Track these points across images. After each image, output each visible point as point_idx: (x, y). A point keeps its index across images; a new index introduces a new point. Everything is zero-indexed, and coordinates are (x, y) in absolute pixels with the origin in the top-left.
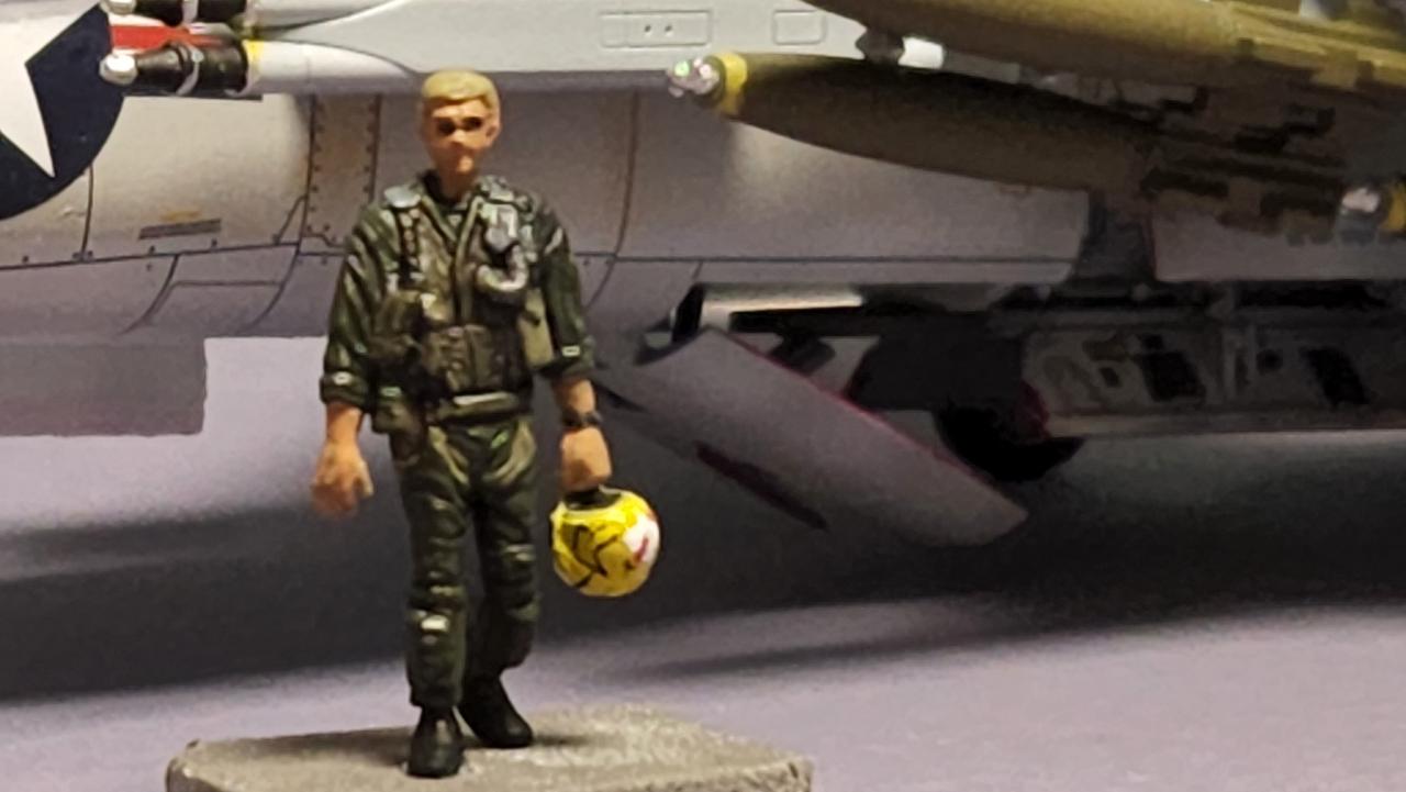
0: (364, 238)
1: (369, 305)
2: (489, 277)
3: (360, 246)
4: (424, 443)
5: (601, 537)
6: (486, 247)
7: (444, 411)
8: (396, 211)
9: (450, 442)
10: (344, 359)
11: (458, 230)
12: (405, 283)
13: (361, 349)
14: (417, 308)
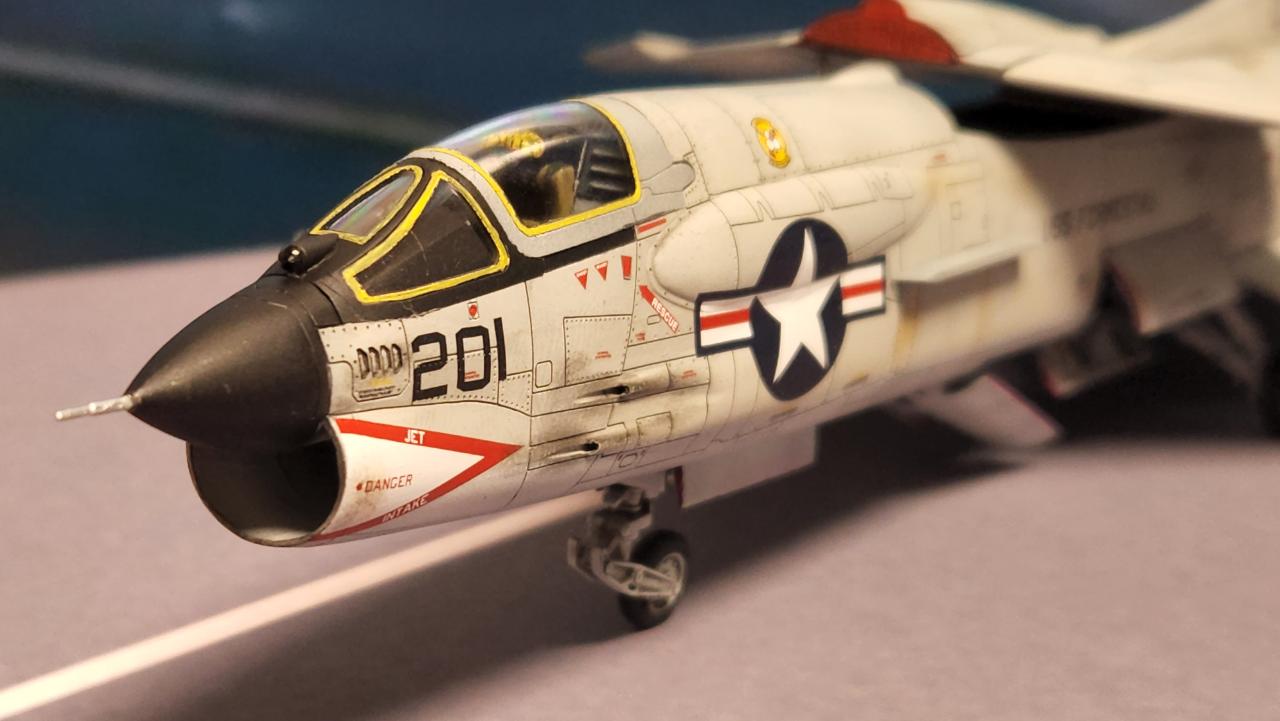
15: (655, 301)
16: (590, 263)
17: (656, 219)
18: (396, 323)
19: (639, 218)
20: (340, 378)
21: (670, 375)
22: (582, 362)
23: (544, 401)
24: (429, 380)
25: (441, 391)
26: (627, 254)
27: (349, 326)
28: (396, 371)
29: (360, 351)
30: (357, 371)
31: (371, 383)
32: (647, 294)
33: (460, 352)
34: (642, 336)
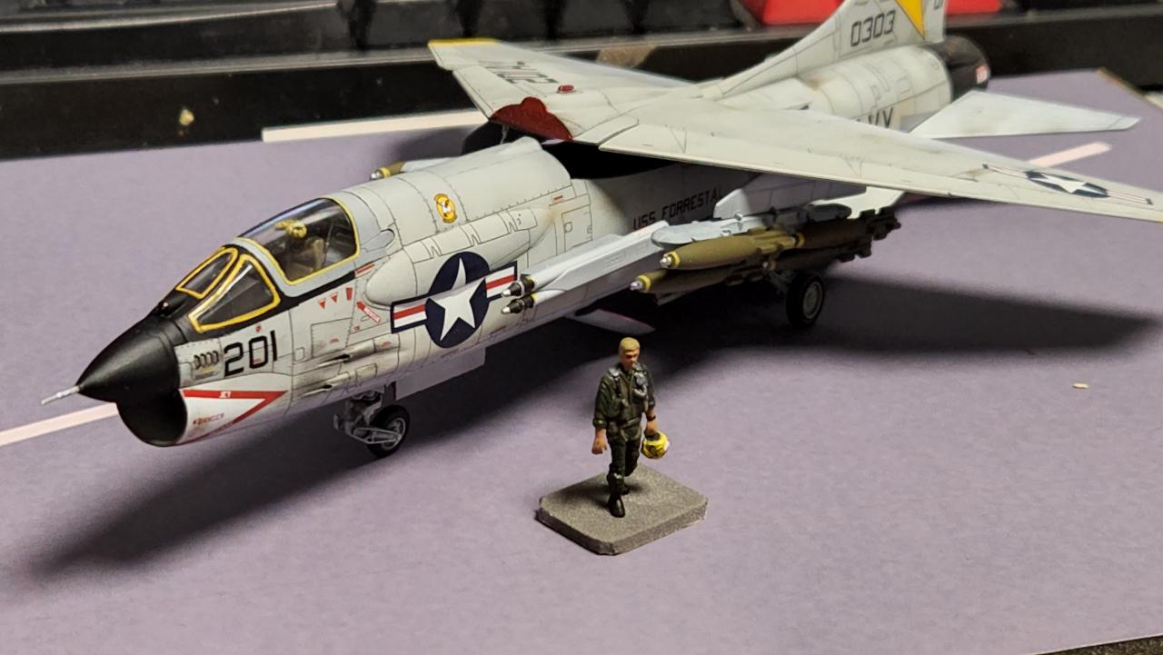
0: (605, 384)
1: (608, 403)
2: (638, 392)
3: (604, 386)
4: (618, 434)
5: (658, 448)
6: (637, 385)
7: (625, 426)
8: (614, 377)
9: (626, 432)
10: (601, 416)
11: (630, 380)
12: (618, 397)
13: (605, 413)
14: (621, 403)
15: (366, 309)
16: (327, 295)
17: (369, 265)
18: (215, 340)
19: (358, 266)
20: (184, 370)
21: (375, 345)
22: (321, 346)
23: (299, 368)
24: (233, 367)
25: (241, 370)
26: (349, 287)
27: (190, 344)
28: (215, 363)
29: (196, 357)
30: (194, 366)
31: (202, 371)
32: (361, 306)
33: (251, 350)
34: (358, 328)
